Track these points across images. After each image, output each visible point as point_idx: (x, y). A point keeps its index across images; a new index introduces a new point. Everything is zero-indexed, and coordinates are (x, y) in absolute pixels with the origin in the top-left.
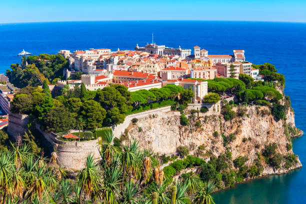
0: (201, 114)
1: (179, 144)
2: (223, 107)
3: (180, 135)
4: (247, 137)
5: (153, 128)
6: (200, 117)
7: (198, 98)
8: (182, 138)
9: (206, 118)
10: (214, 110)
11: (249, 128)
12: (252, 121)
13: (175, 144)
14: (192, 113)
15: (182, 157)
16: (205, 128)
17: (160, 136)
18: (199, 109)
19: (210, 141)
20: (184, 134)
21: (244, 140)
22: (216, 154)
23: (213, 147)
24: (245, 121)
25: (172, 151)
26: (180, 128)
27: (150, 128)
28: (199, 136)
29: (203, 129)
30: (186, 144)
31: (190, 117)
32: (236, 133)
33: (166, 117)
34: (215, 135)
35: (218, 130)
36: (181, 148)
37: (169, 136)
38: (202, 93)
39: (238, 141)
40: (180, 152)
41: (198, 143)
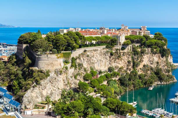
0: (121, 51)
1: (109, 66)
2: (133, 48)
3: (110, 61)
4: (146, 64)
5: (95, 56)
6: (121, 53)
7: (120, 42)
8: (111, 63)
9: (124, 53)
10: (128, 49)
11: (147, 60)
12: (149, 56)
13: (107, 65)
14: (116, 50)
15: (110, 72)
16: (123, 58)
17: (99, 61)
18: (120, 49)
19: (126, 65)
20: (112, 60)
21: (144, 66)
22: (129, 72)
23: (128, 68)
24: (145, 56)
25: (106, 69)
26: (110, 57)
27: (94, 56)
28: (120, 62)
29: (122, 59)
30: (113, 66)
31: (115, 52)
32: (140, 62)
33: (102, 51)
34: (129, 62)
35: (130, 59)
36: (110, 67)
37: (104, 61)
38: (122, 40)
39: (141, 66)
40: (110, 69)
41: (120, 66)
